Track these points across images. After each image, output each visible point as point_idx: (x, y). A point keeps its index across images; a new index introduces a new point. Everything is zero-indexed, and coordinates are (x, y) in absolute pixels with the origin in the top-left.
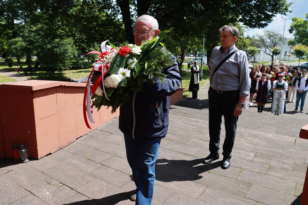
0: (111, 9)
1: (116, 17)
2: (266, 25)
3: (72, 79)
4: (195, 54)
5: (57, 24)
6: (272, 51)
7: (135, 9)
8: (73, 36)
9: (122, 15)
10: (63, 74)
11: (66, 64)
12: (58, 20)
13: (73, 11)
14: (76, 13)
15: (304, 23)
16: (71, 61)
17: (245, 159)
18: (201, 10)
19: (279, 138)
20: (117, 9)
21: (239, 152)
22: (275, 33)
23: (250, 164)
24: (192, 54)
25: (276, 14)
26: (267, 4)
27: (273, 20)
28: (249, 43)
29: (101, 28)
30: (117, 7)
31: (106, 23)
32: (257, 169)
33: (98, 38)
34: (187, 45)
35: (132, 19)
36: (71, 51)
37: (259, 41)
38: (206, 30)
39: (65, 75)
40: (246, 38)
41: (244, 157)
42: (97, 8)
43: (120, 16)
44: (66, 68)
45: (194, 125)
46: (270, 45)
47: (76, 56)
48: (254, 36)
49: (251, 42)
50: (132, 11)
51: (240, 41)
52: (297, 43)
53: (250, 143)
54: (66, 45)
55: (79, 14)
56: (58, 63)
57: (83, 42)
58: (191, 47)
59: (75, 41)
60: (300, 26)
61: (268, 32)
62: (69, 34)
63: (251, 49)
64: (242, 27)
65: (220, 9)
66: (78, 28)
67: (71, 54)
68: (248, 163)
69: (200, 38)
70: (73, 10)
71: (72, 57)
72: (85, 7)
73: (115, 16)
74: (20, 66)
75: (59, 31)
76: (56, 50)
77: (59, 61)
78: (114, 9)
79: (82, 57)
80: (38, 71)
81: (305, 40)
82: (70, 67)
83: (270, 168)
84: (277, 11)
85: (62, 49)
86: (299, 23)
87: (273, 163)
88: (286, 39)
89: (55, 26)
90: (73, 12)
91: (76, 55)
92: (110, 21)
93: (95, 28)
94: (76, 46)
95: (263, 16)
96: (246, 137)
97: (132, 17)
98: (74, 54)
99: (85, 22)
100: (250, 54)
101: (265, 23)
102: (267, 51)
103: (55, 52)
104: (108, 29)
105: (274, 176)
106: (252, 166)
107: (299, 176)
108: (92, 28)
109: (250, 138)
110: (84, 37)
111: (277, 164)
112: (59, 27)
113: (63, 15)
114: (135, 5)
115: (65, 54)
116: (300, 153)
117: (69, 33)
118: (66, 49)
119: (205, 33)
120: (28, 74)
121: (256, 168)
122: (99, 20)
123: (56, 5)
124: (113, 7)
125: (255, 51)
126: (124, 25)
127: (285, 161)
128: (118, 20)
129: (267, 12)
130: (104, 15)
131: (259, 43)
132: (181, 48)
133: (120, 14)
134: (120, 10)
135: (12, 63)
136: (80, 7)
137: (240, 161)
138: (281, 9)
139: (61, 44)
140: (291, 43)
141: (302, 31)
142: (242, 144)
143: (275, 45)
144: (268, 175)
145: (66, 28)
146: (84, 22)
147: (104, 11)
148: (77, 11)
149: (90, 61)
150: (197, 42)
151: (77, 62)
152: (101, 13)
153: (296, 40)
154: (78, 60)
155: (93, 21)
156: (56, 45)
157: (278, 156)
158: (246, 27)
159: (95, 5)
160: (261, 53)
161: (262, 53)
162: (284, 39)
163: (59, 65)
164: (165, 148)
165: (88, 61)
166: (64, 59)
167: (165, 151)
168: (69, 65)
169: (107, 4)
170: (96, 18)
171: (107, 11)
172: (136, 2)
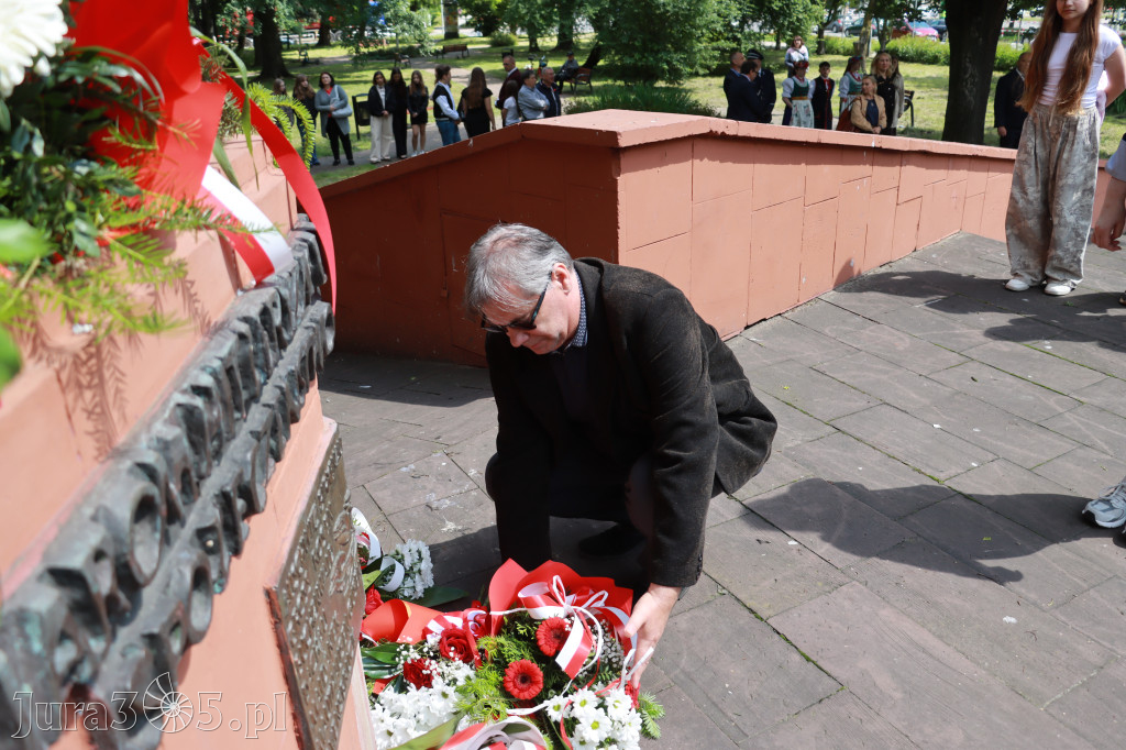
3: (717, 111)
10: (687, 91)
11: (695, 53)
16: (714, 44)
36: (716, 7)
39: (694, 94)
44: (694, 71)
47: (732, 27)
56: (669, 52)
67: (715, 17)
71: (719, 28)
74: (540, 60)
76: (664, 5)
77: (672, 44)
80: (598, 80)
82: (708, 68)
91: (735, 24)
98: (725, 18)
103: (659, 9)
115: (694, 17)
120: (564, 89)
135: (512, 50)
149: (783, 44)
151: (734, 51)
154: (735, 39)
163: (672, 58)
164: (1082, 399)
165: (774, 44)
166: (690, 36)
167: (1080, 410)
168: (706, 60)
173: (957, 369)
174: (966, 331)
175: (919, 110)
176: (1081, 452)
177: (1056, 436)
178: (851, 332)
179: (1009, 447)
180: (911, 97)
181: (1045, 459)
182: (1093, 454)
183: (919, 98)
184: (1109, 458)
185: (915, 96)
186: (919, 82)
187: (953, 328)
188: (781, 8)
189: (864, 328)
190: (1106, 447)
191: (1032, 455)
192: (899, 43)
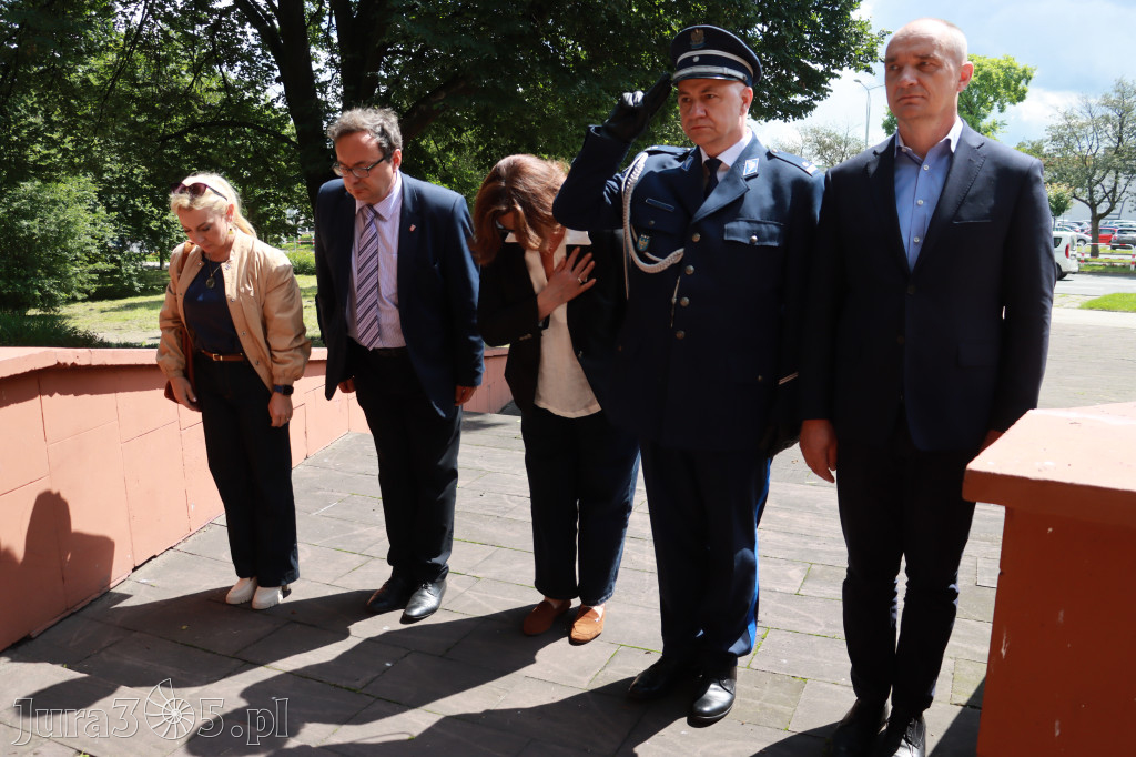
0: (239, 63)
1: (258, 91)
2: (807, 108)
3: (100, 336)
5: (23, 122)
7: (332, 60)
8: (94, 167)
9: (282, 87)
10: (60, 317)
11: (69, 277)
12: (26, 106)
13: (90, 71)
14: (99, 78)
16: (91, 267)
17: (774, 591)
18: (577, 58)
20: (264, 61)
22: (837, 137)
23: (793, 609)
25: (841, 69)
26: (808, 37)
27: (831, 91)
29: (204, 135)
30: (264, 55)
31: (223, 116)
32: (818, 624)
35: (324, 99)
36: (90, 228)
39: (72, 321)
42: (185, 57)
43: (275, 90)
44: (70, 296)
47: (109, 248)
50: (319, 70)
53: (785, 533)
54: (67, 207)
55: (113, 85)
56: (40, 277)
57: (135, 191)
59: (105, 188)
61: (815, 131)
62: (77, 160)
65: (645, 55)
66: (111, 137)
67: (88, 239)
68: (783, 606)
70: (87, 67)
71: (94, 250)
72: (139, 56)
73: (258, 88)
75: (33, 151)
76: (28, 227)
77: (43, 268)
78: (251, 62)
79: (135, 249)
82: (87, 292)
84: (840, 59)
85: (52, 219)
89: (16, 132)
90: (91, 76)
91: (110, 244)
92: (238, 109)
93: (180, 136)
94: (109, 209)
95: (796, 79)
97: (324, 92)
98: (100, 240)
99: (139, 114)
101: (804, 102)
103: (23, 232)
104: (233, 138)
106: (801, 613)
108: (171, 136)
109: (783, 515)
110: (140, 171)
112: (35, 134)
113: (49, 86)
114: (330, 45)
115: (65, 239)
117: (79, 156)
118: (69, 222)
121: (813, 622)
122: (196, 107)
123: (15, 46)
124: (249, 56)
126: (292, 121)
128: (269, 106)
129: (810, 64)
130: (215, 84)
133: (274, 82)
134: (276, 67)
136: (118, 57)
138: (853, 52)
139: (46, 203)
145: (65, 137)
146: (134, 112)
147: (215, 74)
148: (106, 74)
151: (113, 272)
152: (203, 79)
154: (118, 263)
155: (172, 109)
156: (24, 204)
159: (177, 48)
163: (43, 284)
164: (479, 575)
165: (158, 264)
166: (63, 260)
167: (478, 586)
168: (83, 284)
169: (224, 46)
170: (184, 98)
171: (224, 69)
172: (334, 35)
173: (360, 570)
174: (363, 530)
187: (353, 530)
188: (160, 228)
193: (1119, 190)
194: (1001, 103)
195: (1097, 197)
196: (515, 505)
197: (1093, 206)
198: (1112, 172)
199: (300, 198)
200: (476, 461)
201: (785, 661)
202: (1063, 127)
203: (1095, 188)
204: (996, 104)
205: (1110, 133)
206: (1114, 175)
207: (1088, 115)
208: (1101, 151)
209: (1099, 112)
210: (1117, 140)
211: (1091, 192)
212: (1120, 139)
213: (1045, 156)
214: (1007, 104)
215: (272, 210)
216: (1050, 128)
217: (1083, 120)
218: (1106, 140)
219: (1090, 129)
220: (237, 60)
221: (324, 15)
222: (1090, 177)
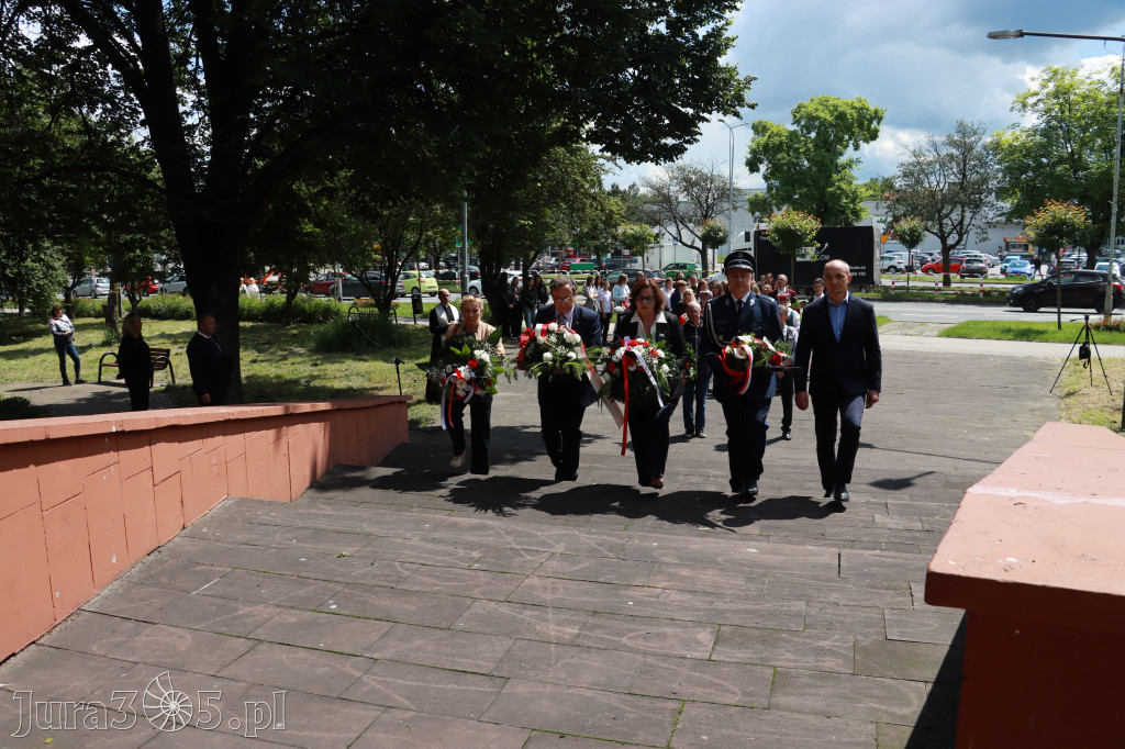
0: (100, 105)
1: (122, 135)
2: (678, 151)
4: (433, 259)
6: (700, 234)
7: (200, 101)
9: (148, 130)
15: (791, 140)
17: (686, 658)
19: (784, 558)
20: (127, 104)
21: (658, 635)
22: (703, 174)
23: (707, 677)
24: (423, 261)
28: (622, 212)
29: (64, 180)
30: (127, 98)
31: (85, 160)
32: (734, 693)
33: (52, 220)
34: (404, 229)
35: (191, 141)
37: (654, 203)
38: (470, 174)
40: (609, 194)
41: (679, 652)
42: (42, 99)
43: (140, 134)
45: (471, 546)
46: (691, 213)
48: (634, 185)
49: (629, 208)
50: (185, 112)
51: (591, 206)
52: (776, 206)
53: (691, 592)
58: (421, 235)
60: (779, 148)
61: (681, 169)
63: (632, 232)
64: (595, 158)
68: (697, 674)
69: (453, 203)
73: (122, 131)
78: (116, 107)
81: (800, 195)
83: (780, 680)
86: (776, 140)
87: (785, 659)
88: (739, 190)
92: (101, 154)
93: (37, 181)
95: (667, 122)
96: (672, 570)
97: (191, 135)
100: (629, 247)
101: (674, 145)
102: (684, 232)
104: (96, 183)
105: (798, 712)
106: (718, 681)
107: (878, 693)
108: (28, 181)
109: (685, 572)
111: (796, 661)
114: (197, 87)
116: (864, 603)
119: (468, 187)
121: (728, 691)
122: (54, 150)
124: (110, 98)
125: (644, 240)
126: (158, 165)
127: (822, 643)
128: (135, 149)
130: (74, 126)
131: (655, 208)
132: (385, 243)
133: (138, 126)
134: (141, 110)
137: (665, 668)
140: (759, 206)
141: (786, 164)
142: (660, 600)
143: (707, 212)
144: (778, 708)
147: (74, 116)
150: (442, 219)
152: (62, 120)
153: (772, 196)
155: (28, 152)
157: (794, 627)
158: (608, 159)
159: (32, 88)
160: (663, 242)
161: (667, 241)
162: (736, 193)
164: (376, 656)
167: (376, 669)
169: (83, 86)
170: (41, 142)
171: (84, 111)
172: (201, 77)
173: (247, 657)
174: (249, 609)
175: (178, 366)
176: (386, 717)
177: (360, 705)
178: (124, 642)
179: (316, 735)
180: (168, 355)
181: (355, 735)
182: (397, 714)
183: (176, 354)
184: (413, 713)
185: (172, 353)
186: (174, 338)
187: (237, 610)
189: (138, 634)
190: (407, 703)
191: (341, 736)
192: (148, 300)
193: (966, 222)
194: (856, 141)
195: (947, 229)
196: (408, 573)
197: (943, 239)
198: (959, 207)
199: (168, 244)
200: (364, 525)
201: (706, 738)
202: (912, 164)
203: (944, 221)
204: (851, 142)
205: (955, 170)
206: (960, 209)
207: (935, 153)
208: (946, 187)
209: (944, 151)
210: (961, 177)
211: (941, 225)
212: (964, 176)
213: (898, 191)
214: (861, 142)
215: (139, 256)
216: (902, 165)
217: (930, 157)
218: (952, 177)
219: (938, 167)
220: (98, 102)
221: (190, 56)
222: (939, 211)
